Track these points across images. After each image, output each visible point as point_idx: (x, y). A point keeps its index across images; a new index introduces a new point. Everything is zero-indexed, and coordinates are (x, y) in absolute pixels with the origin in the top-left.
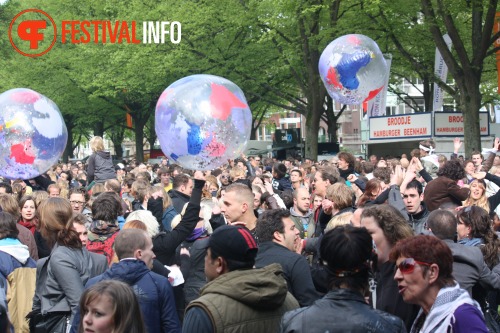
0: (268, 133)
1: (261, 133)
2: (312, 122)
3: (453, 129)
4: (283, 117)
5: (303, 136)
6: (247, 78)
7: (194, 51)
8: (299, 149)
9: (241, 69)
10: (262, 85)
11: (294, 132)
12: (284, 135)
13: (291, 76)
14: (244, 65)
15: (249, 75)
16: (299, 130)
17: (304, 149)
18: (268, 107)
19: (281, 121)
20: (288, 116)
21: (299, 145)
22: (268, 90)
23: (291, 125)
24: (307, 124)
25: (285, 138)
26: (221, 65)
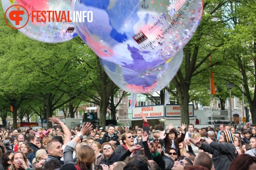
0: (80, 114)
1: (77, 115)
2: (103, 109)
3: (175, 113)
4: (88, 106)
5: (99, 116)
6: (70, 86)
7: (43, 73)
8: (96, 123)
9: (67, 82)
10: (78, 90)
11: (93, 114)
12: (89, 116)
13: (93, 86)
14: (68, 80)
15: (71, 85)
16: (96, 113)
17: (99, 123)
18: (80, 101)
19: (87, 108)
20: (91, 106)
21: (96, 121)
22: (81, 93)
23: (92, 111)
24: (100, 110)
25: (89, 117)
26: (57, 80)
